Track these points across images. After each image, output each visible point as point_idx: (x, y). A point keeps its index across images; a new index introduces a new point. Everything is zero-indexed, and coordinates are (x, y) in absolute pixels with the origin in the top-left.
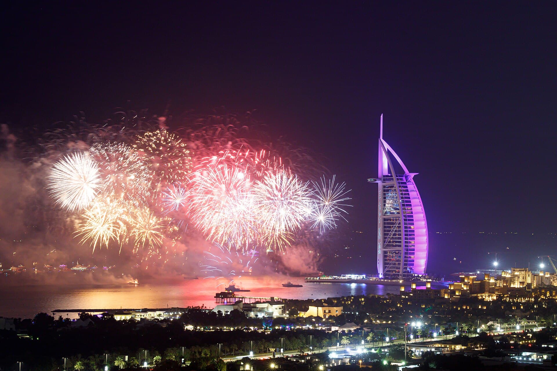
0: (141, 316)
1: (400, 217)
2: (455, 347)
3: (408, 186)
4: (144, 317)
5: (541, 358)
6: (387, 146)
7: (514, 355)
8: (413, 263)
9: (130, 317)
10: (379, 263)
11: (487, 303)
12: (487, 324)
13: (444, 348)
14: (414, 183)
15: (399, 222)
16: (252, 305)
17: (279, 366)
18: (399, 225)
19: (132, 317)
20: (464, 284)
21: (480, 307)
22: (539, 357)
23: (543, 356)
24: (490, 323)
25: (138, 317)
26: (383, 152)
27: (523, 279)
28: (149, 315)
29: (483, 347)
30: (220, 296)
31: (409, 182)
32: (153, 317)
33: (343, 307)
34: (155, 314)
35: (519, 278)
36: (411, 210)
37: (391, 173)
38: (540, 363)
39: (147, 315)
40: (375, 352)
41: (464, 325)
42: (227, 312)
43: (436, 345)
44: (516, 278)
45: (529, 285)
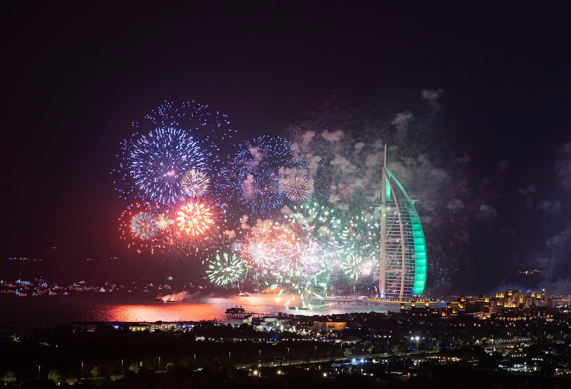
0: (155, 327)
1: (401, 241)
2: (451, 358)
3: (409, 212)
4: (159, 328)
5: (532, 369)
6: (390, 174)
7: (506, 367)
8: (413, 284)
9: (145, 329)
10: (380, 284)
11: (482, 321)
12: (482, 340)
13: (440, 359)
14: (415, 209)
15: (400, 245)
16: (261, 319)
17: (285, 373)
18: (400, 248)
19: (147, 328)
20: (460, 304)
21: (475, 325)
22: (529, 369)
23: (533, 368)
24: (484, 338)
25: (152, 328)
26: (387, 179)
27: (516, 300)
28: (163, 327)
29: (477, 360)
30: (231, 312)
31: (411, 207)
32: (166, 329)
33: (346, 322)
34: (169, 326)
35: (512, 299)
36: (412, 234)
37: (393, 200)
38: (530, 375)
39: (161, 327)
40: (376, 362)
41: (459, 340)
42: (237, 325)
43: (433, 357)
44: (510, 299)
45: (521, 306)
